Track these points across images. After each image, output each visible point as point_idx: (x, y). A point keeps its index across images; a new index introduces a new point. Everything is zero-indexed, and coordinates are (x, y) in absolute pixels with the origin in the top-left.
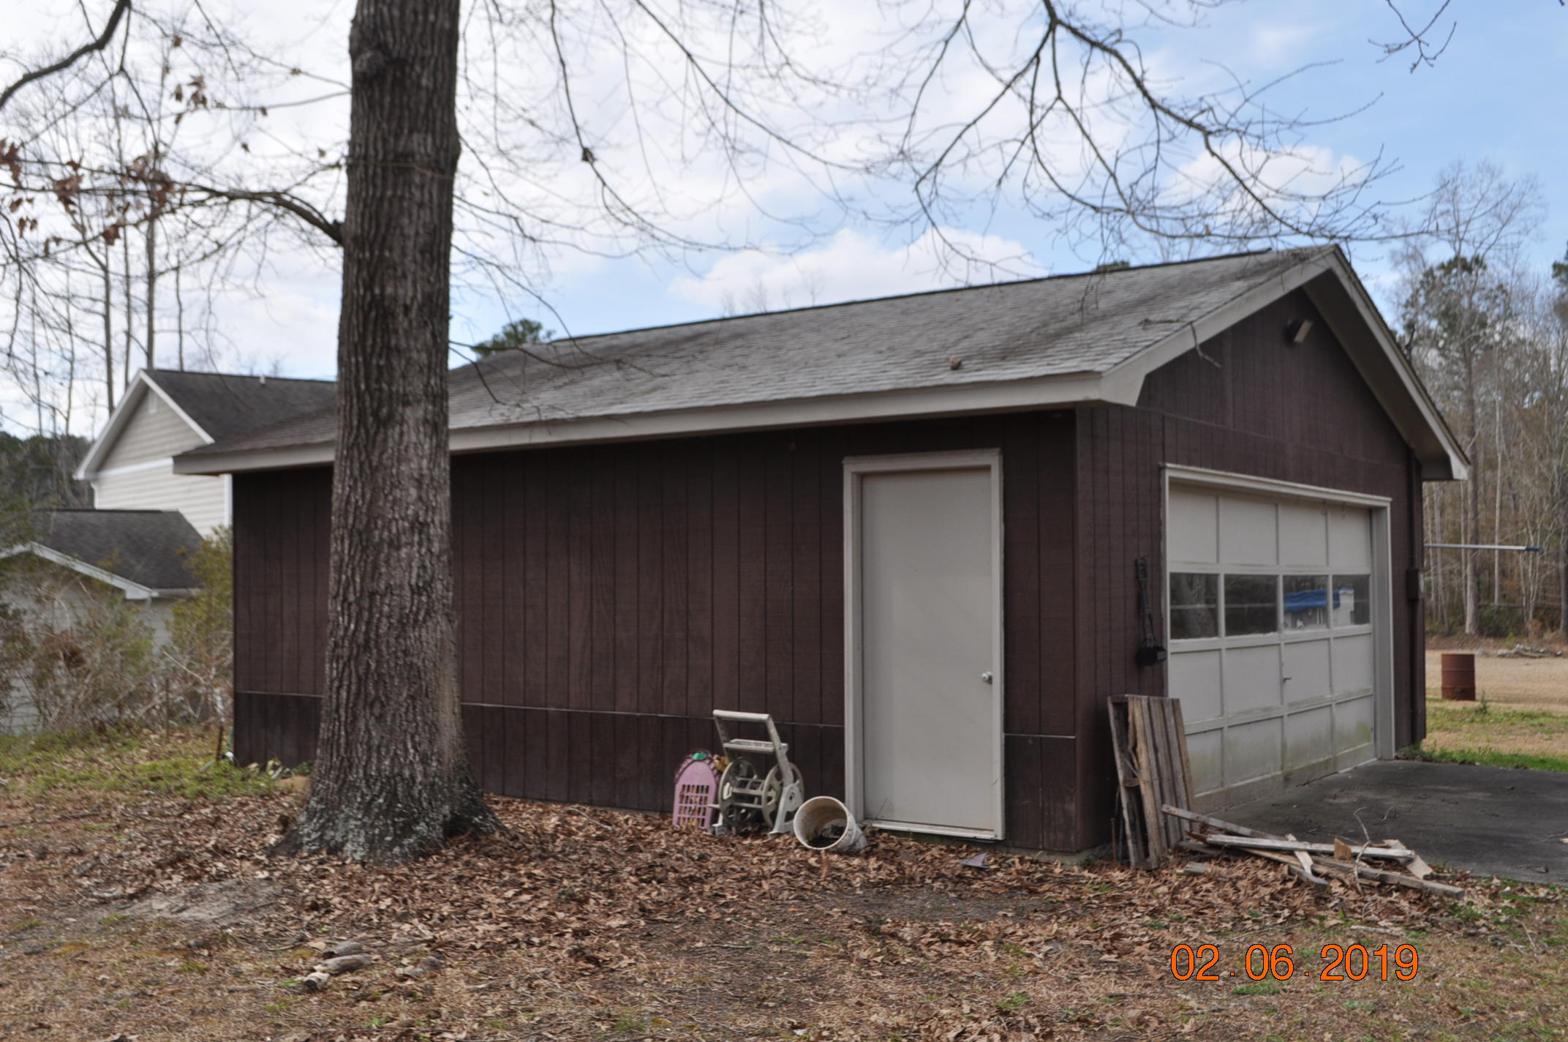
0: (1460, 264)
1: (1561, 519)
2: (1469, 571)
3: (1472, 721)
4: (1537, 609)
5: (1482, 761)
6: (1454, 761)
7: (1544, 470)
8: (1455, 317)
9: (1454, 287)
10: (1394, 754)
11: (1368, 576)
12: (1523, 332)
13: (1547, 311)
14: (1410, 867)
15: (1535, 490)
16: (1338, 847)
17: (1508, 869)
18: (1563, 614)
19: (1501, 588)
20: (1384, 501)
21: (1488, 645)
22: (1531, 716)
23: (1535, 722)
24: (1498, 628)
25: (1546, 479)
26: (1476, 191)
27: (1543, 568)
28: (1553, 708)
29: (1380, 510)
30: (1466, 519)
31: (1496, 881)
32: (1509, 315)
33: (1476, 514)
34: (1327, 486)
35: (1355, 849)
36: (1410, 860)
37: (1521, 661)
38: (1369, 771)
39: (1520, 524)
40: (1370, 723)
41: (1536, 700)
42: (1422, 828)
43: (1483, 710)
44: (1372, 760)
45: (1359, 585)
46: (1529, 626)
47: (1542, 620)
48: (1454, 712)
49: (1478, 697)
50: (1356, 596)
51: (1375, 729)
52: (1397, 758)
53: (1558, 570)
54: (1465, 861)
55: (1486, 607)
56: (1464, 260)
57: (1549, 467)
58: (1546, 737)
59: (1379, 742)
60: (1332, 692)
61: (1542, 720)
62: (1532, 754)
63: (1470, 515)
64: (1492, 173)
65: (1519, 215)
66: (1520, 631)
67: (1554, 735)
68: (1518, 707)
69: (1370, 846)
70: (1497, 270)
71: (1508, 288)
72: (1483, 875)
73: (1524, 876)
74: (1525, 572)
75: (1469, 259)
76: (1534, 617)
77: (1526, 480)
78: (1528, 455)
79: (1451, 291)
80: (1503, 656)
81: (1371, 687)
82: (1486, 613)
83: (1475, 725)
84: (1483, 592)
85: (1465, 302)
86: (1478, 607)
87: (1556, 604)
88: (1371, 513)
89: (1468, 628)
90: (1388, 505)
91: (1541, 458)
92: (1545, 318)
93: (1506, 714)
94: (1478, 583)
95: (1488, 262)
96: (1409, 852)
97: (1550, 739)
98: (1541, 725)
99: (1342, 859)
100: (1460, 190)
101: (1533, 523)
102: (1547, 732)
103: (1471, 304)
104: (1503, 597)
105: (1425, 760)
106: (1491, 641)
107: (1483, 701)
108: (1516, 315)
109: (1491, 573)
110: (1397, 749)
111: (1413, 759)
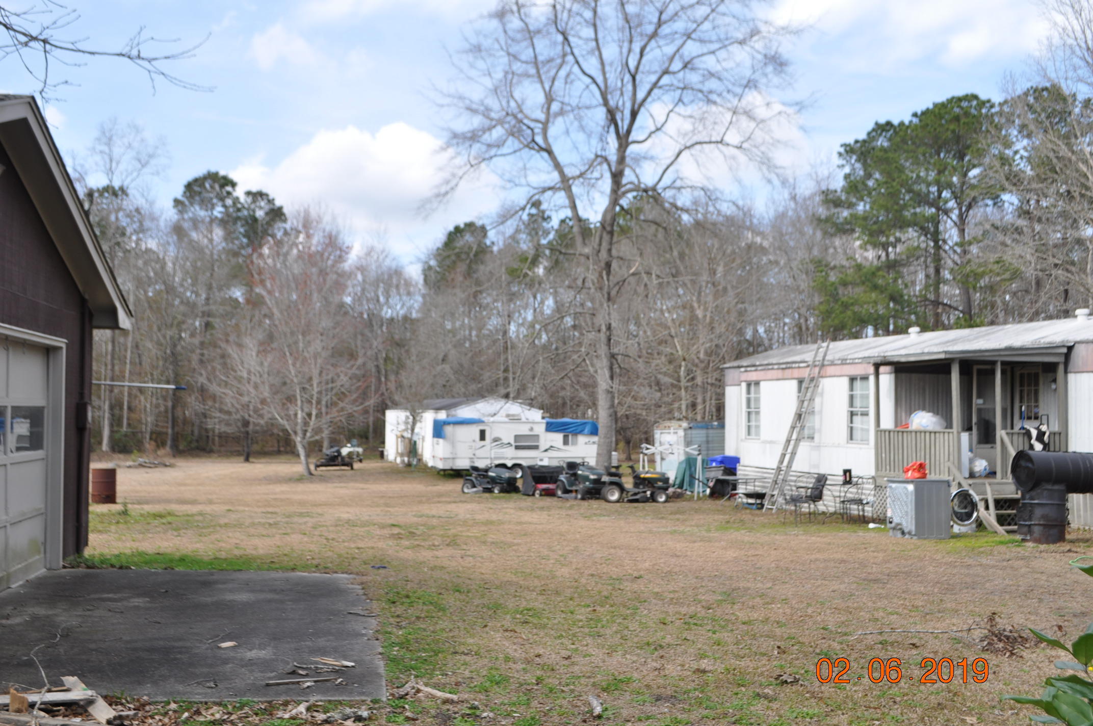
0: (109, 190)
1: (170, 371)
2: (107, 407)
3: (118, 522)
4: (152, 433)
5: (136, 564)
6: (112, 566)
7: (161, 338)
8: (104, 227)
9: (105, 206)
10: (61, 563)
11: (43, 407)
12: (152, 244)
13: (168, 230)
14: (91, 709)
15: (154, 351)
16: (14, 698)
17: (180, 688)
18: (170, 437)
19: (128, 419)
20: (60, 342)
21: (119, 459)
22: (161, 516)
23: (164, 521)
24: (125, 447)
25: (161, 345)
26: (126, 141)
27: (157, 406)
28: (174, 507)
29: (57, 349)
30: (106, 369)
31: (173, 706)
32: (142, 230)
33: (113, 365)
34: (10, 324)
35: (33, 697)
36: (90, 702)
37: (142, 470)
38: (39, 584)
39: (143, 375)
40: (41, 538)
41: (159, 501)
42: (93, 646)
43: (125, 513)
44: (42, 572)
45: (35, 416)
46: (147, 446)
47: (156, 441)
48: (103, 515)
49: (118, 500)
50: (32, 425)
51: (45, 544)
52: (64, 567)
53: (166, 407)
54: (139, 683)
55: (117, 432)
56: (113, 188)
57: (164, 337)
58: (176, 533)
59: (48, 555)
60: (7, 513)
61: (169, 519)
62: (169, 551)
63: (109, 367)
64: (137, 129)
65: (153, 162)
66: (140, 449)
67: (182, 532)
68: (147, 508)
69: (49, 691)
70: (136, 199)
71: (143, 212)
72: (159, 699)
73: (198, 694)
74: (145, 407)
75: (117, 188)
76: (151, 439)
77: (149, 345)
78: (150, 327)
79: (103, 209)
80: (130, 467)
81: (42, 506)
82: (117, 436)
83: (121, 526)
84: (116, 421)
85: (113, 218)
86: (112, 432)
87: (164, 430)
88: (48, 351)
89: (105, 446)
90: (64, 346)
91: (159, 330)
92: (167, 235)
93: (142, 515)
94: (113, 415)
95: (130, 191)
96: (90, 693)
97: (179, 536)
98: (170, 523)
99: (19, 711)
100: (114, 138)
101: (152, 375)
102: (175, 530)
103: (117, 218)
104: (129, 425)
105: (88, 567)
106: (121, 456)
107: (125, 504)
108: (148, 230)
109: (121, 408)
110: (64, 558)
111: (78, 567)
